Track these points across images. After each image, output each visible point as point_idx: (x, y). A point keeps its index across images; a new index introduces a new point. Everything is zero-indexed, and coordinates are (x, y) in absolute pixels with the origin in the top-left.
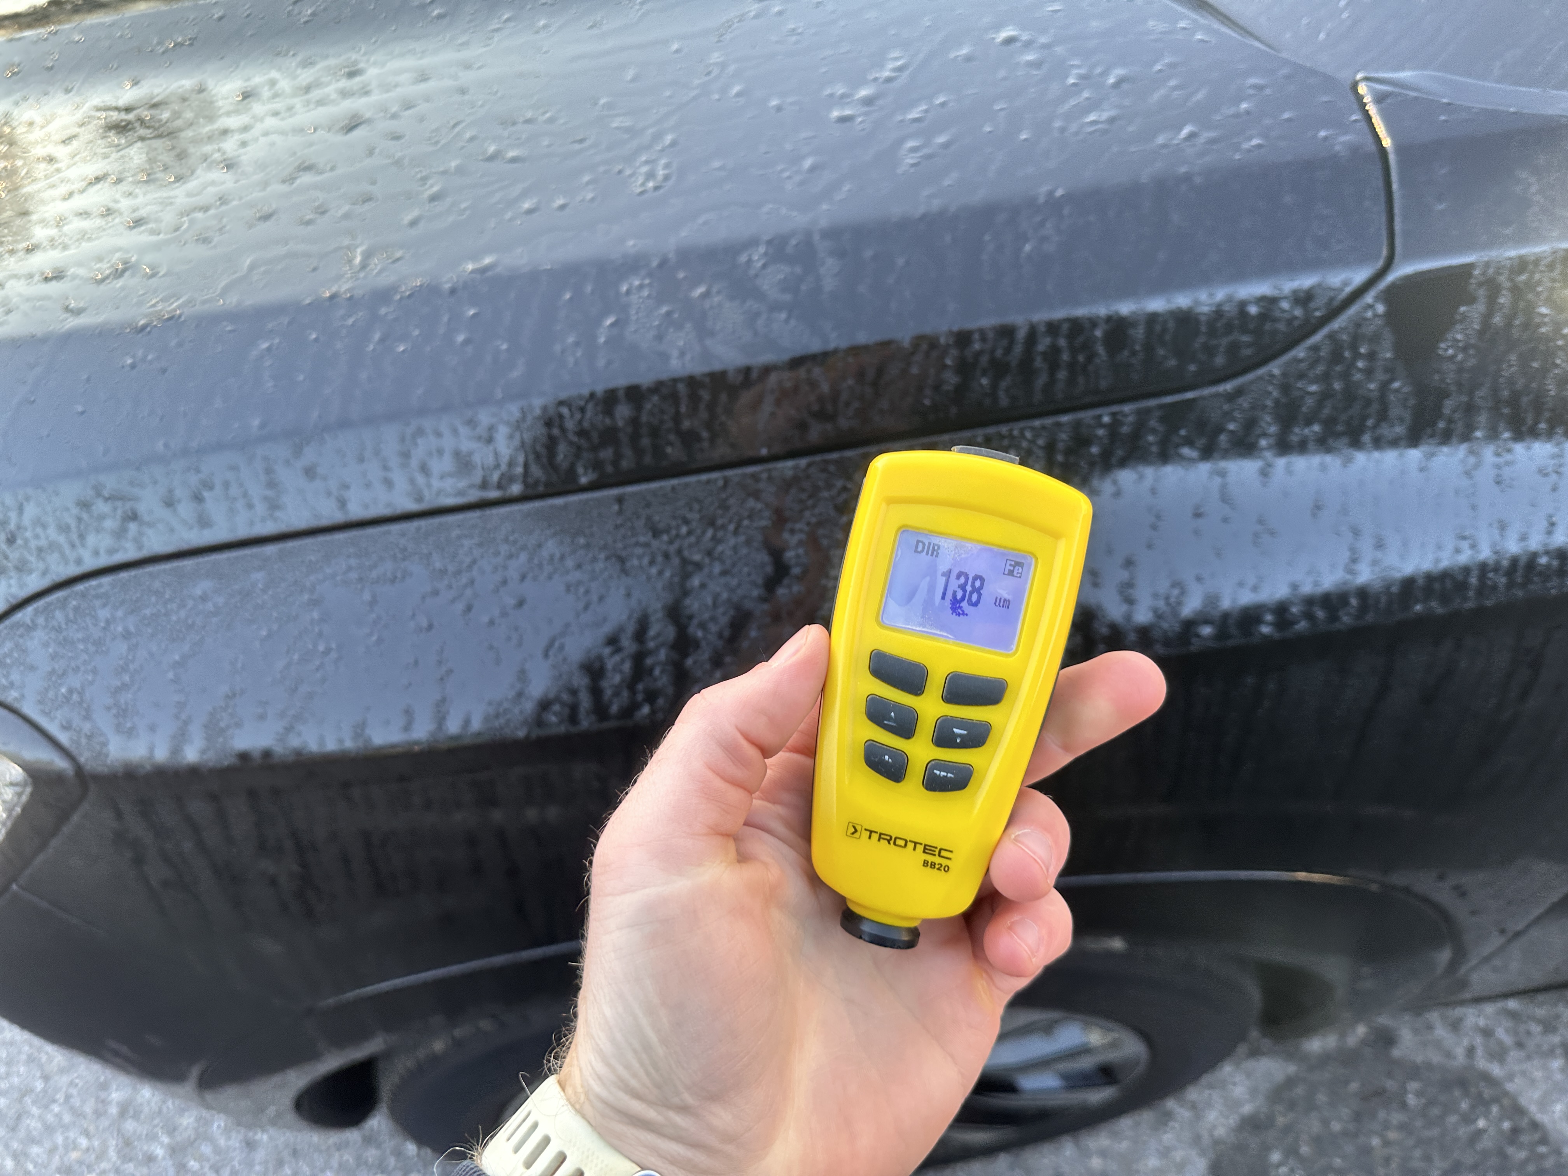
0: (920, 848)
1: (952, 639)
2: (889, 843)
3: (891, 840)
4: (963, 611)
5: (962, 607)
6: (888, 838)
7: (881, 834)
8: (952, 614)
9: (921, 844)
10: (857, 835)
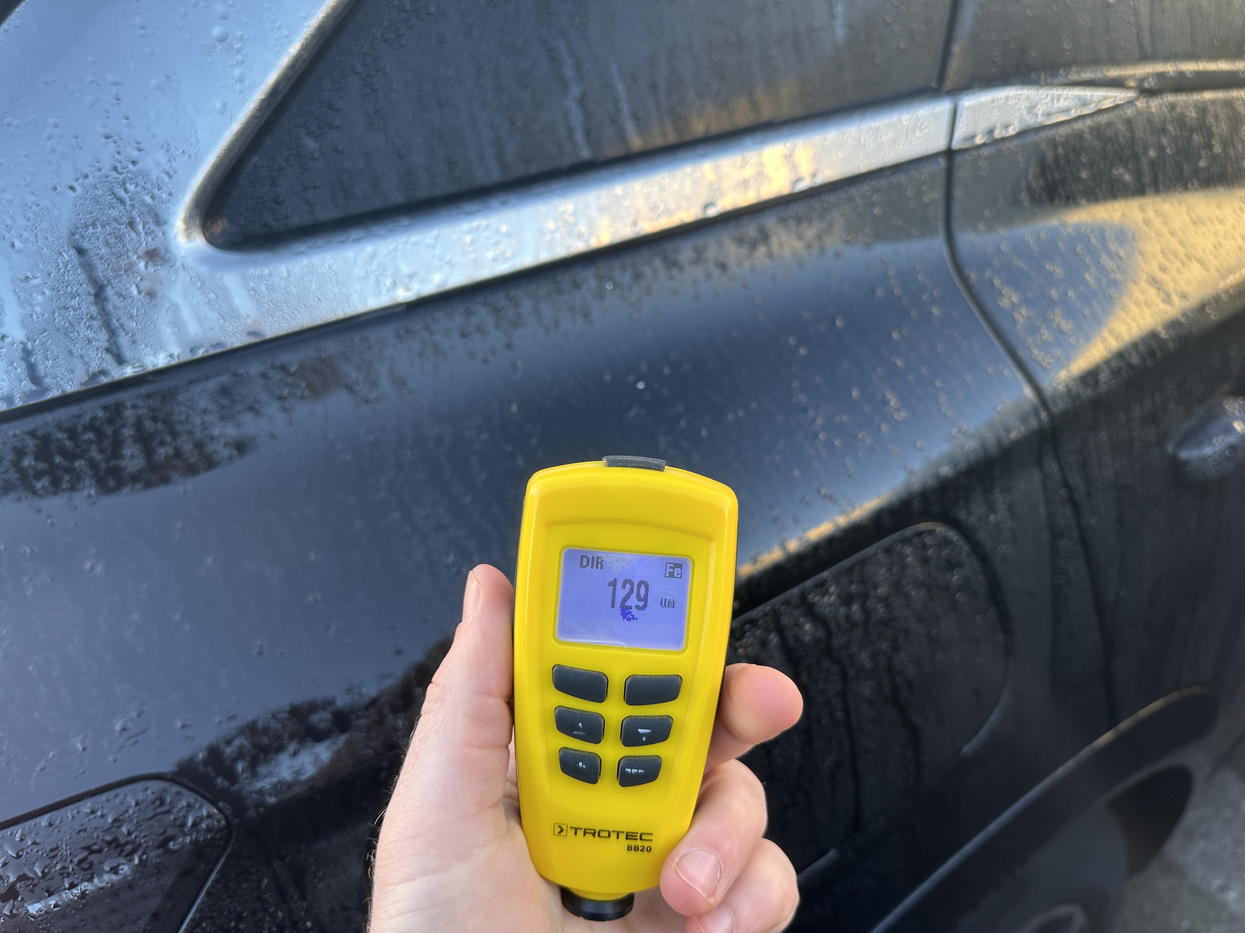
0: (623, 837)
1: (625, 646)
2: (594, 836)
3: (596, 833)
4: (632, 616)
5: (631, 613)
6: (593, 832)
7: (585, 830)
8: (623, 619)
9: (623, 832)
10: (564, 833)
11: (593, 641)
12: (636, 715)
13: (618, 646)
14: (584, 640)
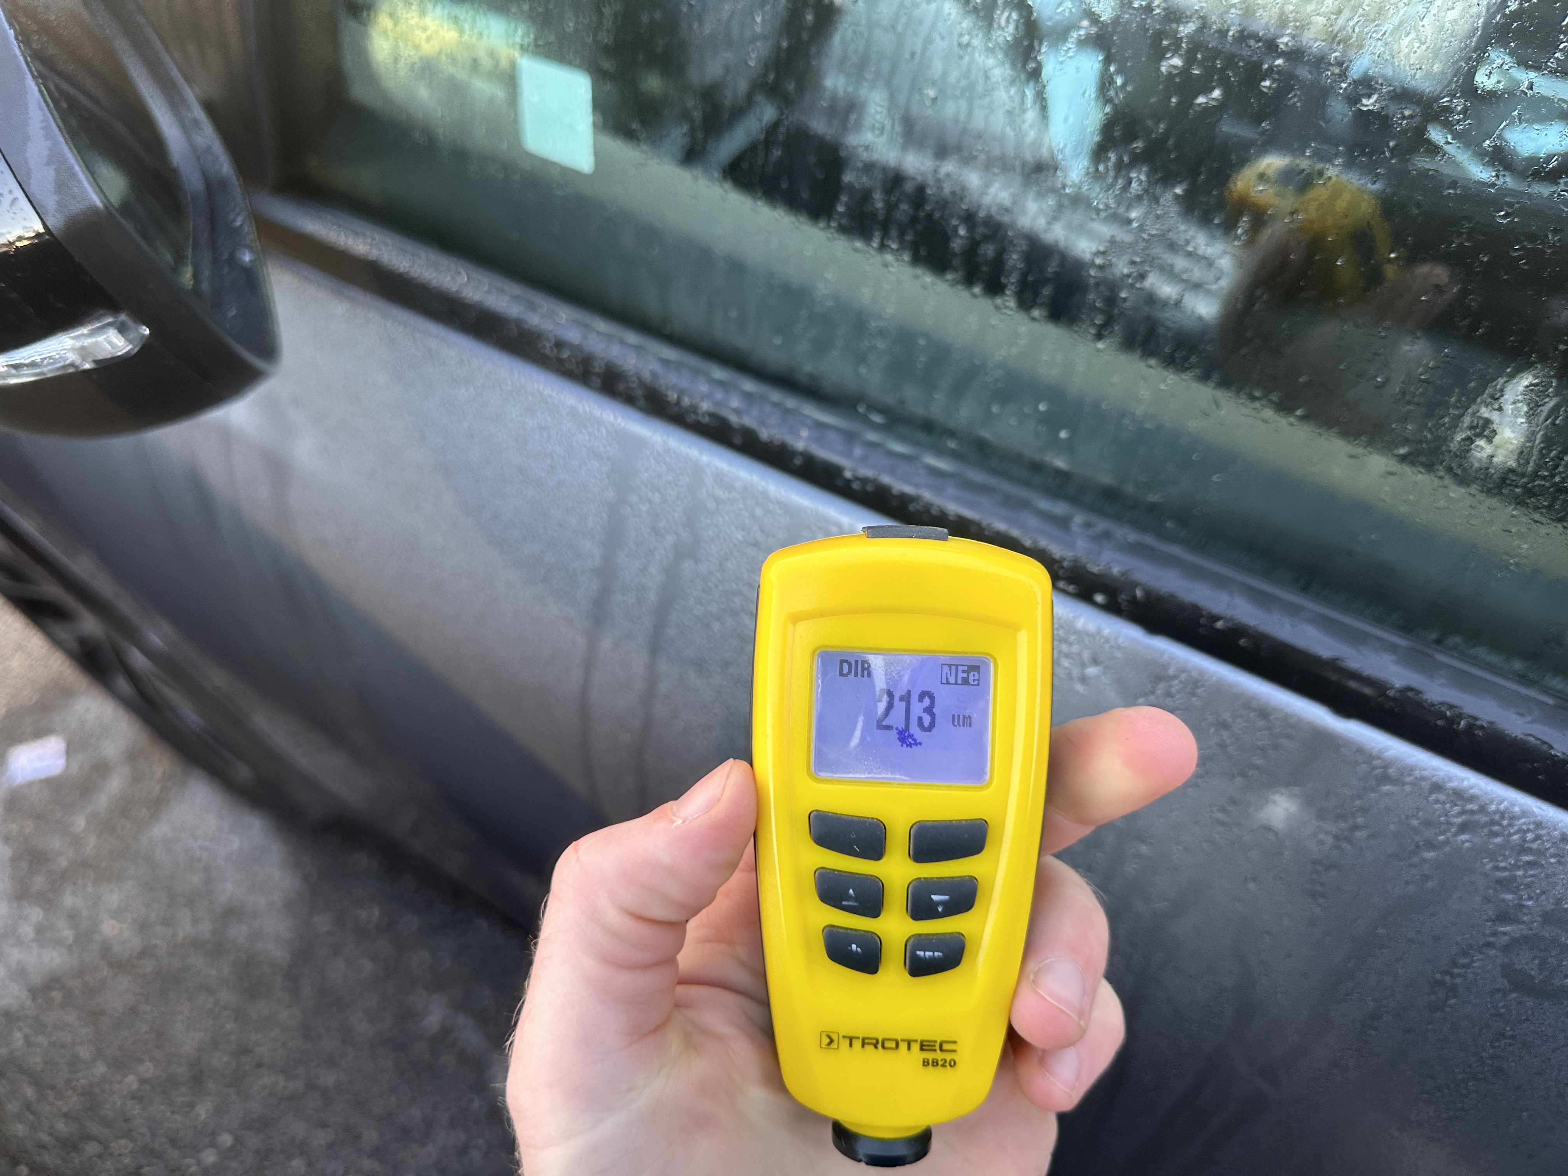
0: (916, 1047)
1: (906, 780)
2: (876, 1047)
3: (877, 1044)
4: (914, 740)
5: (913, 735)
6: (874, 1042)
7: (863, 1040)
8: (902, 746)
9: (916, 1041)
10: (834, 1045)
11: (862, 776)
12: (926, 876)
13: (896, 782)
14: (851, 775)
